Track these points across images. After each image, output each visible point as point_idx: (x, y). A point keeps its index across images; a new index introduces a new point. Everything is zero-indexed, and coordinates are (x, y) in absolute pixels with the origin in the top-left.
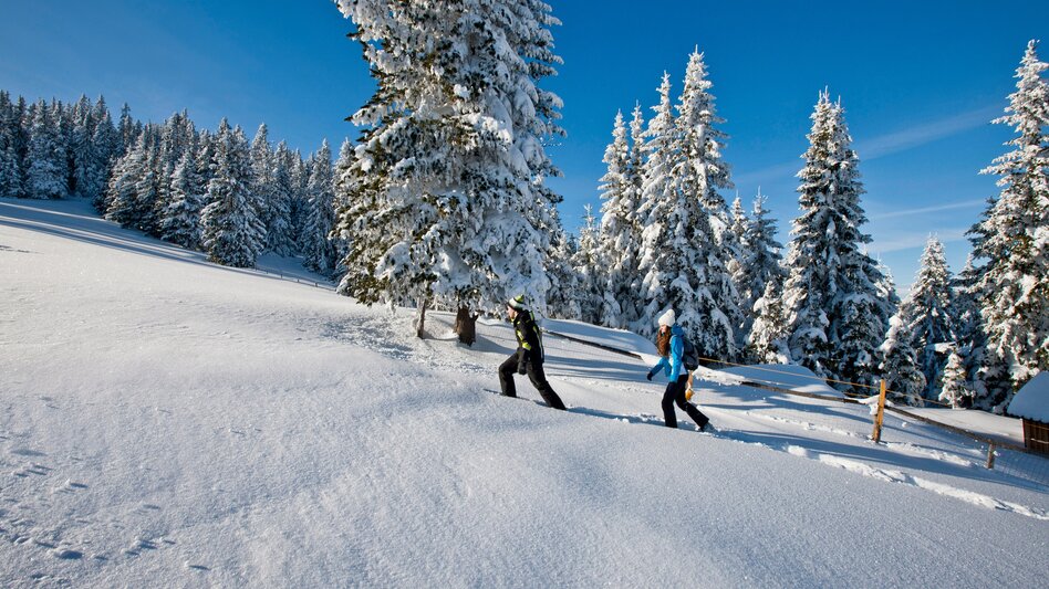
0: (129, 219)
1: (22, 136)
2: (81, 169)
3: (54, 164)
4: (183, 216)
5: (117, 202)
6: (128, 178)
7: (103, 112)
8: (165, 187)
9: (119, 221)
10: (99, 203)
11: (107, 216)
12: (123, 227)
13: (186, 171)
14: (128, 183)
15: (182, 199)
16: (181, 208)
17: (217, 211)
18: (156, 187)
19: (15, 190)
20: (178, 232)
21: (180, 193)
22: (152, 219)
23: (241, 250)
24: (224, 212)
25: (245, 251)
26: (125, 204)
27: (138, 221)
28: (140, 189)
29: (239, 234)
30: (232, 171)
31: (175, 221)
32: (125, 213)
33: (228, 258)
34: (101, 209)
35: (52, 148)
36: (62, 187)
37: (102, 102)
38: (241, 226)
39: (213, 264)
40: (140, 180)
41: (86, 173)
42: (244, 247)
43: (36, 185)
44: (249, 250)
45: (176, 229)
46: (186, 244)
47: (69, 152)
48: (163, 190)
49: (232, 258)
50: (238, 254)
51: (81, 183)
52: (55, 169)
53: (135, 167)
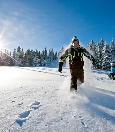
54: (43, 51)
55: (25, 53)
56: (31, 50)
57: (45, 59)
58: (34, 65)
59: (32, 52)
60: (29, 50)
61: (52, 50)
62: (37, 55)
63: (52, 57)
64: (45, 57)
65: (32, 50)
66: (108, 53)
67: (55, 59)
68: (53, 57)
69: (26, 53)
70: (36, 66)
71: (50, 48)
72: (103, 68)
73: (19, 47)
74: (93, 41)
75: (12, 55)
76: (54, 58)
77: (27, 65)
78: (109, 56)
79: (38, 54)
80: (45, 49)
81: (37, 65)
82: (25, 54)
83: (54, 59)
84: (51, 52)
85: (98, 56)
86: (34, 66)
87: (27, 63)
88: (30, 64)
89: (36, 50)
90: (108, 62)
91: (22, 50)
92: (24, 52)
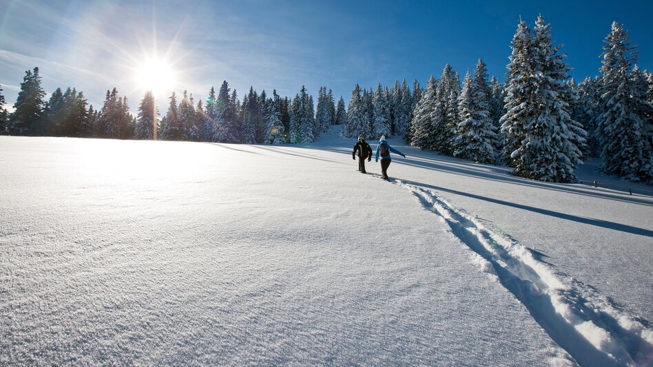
0: (426, 143)
1: (372, 107)
2: (397, 119)
3: (385, 118)
4: (471, 133)
5: (417, 132)
6: (424, 112)
7: (405, 88)
8: (452, 111)
9: (420, 146)
10: (407, 136)
11: (412, 144)
12: (423, 149)
13: (470, 90)
14: (424, 116)
15: (468, 117)
16: (469, 125)
17: (522, 115)
18: (444, 114)
19: (368, 136)
20: (468, 147)
21: (466, 112)
22: (443, 140)
23: (558, 160)
24: (531, 114)
25: (563, 160)
26: (423, 132)
27: (432, 143)
28: (433, 117)
29: (554, 139)
30: (533, 66)
31: (464, 138)
32: (424, 138)
33: (542, 170)
34: (408, 140)
35: (383, 109)
36: (389, 131)
37: (404, 83)
38: (557, 128)
39: (523, 179)
40: (432, 111)
41: (399, 121)
42: (561, 155)
43: (377, 131)
44: (568, 160)
45: (466, 144)
46: (476, 158)
47: (391, 110)
48: (450, 115)
49: (547, 170)
50: (555, 164)
51: (397, 127)
52: (385, 120)
53: (428, 103)
54: (297, 97)
55: (241, 104)
56: (259, 94)
57: (300, 122)
58: (266, 141)
59: (263, 101)
60: (255, 95)
61: (327, 93)
62: (276, 111)
63: (326, 117)
64: (301, 116)
65: (264, 95)
66: (473, 110)
67: (337, 123)
68: (330, 118)
69: (244, 103)
70: (272, 143)
71: (323, 90)
72: (456, 152)
73: (225, 85)
74: (449, 69)
75: (204, 109)
76: (332, 120)
77: (247, 138)
78: (477, 118)
79: (281, 105)
80: (303, 90)
81: (275, 140)
82: (243, 107)
83: (333, 124)
84: (325, 101)
85: (449, 117)
86: (267, 144)
87: (246, 132)
88: (257, 137)
89: (275, 93)
90: (472, 137)
91: (235, 94)
92: (240, 99)
